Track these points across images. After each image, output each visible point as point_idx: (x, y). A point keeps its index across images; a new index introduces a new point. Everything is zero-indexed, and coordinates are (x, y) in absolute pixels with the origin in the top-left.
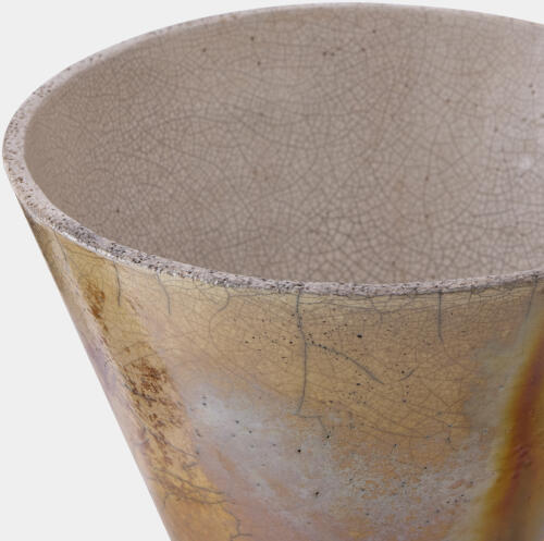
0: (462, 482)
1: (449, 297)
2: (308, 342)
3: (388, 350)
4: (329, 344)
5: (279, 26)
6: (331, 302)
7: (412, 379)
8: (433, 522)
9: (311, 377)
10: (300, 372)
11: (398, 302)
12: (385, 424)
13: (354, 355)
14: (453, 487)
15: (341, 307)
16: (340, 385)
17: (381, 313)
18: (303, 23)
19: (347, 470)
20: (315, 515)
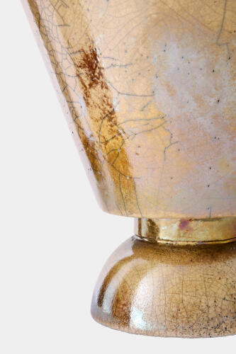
20: (216, 117)
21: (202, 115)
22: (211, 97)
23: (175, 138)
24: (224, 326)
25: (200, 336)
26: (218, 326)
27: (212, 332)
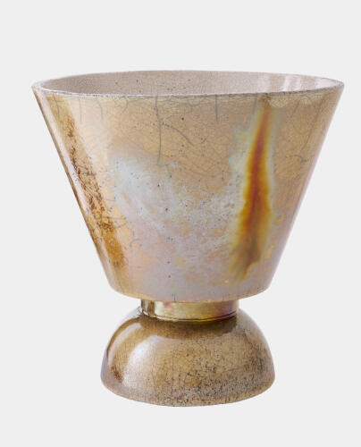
0: (229, 204)
1: (220, 98)
2: (161, 123)
3: (195, 126)
4: (170, 124)
5: (149, 77)
6: (170, 100)
7: (206, 143)
8: (218, 226)
9: (163, 143)
10: (158, 140)
11: (198, 100)
12: (195, 168)
13: (181, 130)
14: (225, 207)
15: (175, 103)
16: (175, 146)
17: (191, 106)
18: (159, 76)
19: (179, 194)
20: (166, 222)
21: (155, 220)
22: (160, 206)
23: (136, 237)
24: (186, 397)
25: (164, 404)
26: (180, 398)
27: (175, 402)
